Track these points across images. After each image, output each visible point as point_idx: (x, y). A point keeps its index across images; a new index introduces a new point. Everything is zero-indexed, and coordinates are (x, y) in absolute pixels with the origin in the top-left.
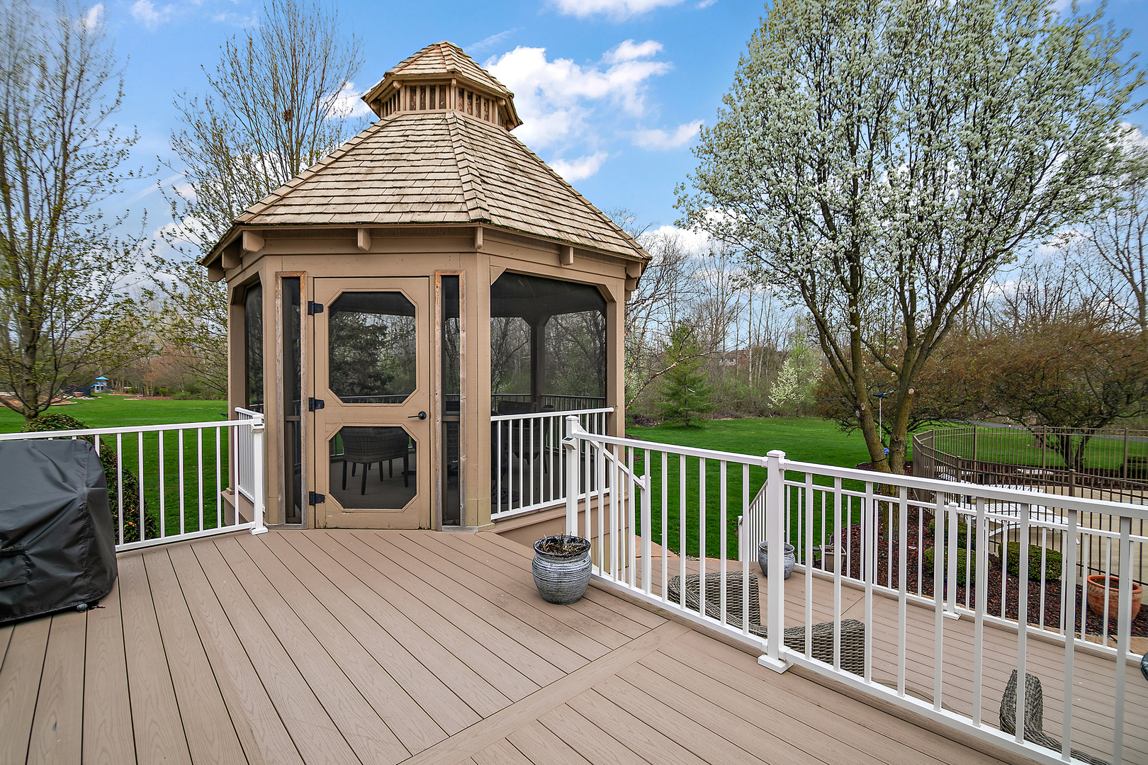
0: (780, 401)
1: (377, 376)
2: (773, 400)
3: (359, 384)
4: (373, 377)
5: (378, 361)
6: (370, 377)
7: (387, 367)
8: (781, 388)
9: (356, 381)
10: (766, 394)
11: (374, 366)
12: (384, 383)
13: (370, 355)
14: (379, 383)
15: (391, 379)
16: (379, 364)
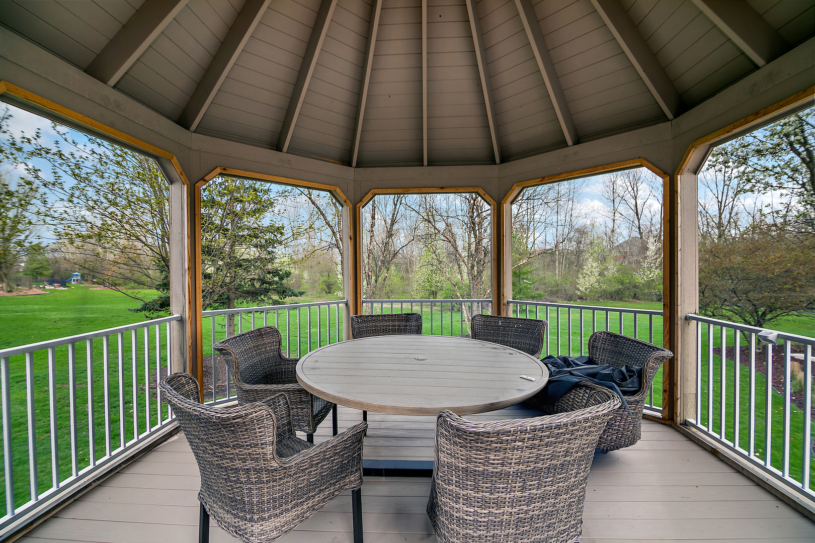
0: (586, 289)
1: (275, 273)
2: (581, 288)
3: (259, 280)
4: (272, 273)
5: (276, 258)
6: (269, 273)
7: (285, 264)
8: (586, 279)
9: (256, 277)
10: (575, 285)
11: (273, 263)
12: (281, 279)
13: (269, 253)
14: (276, 279)
15: (288, 274)
16: (276, 261)
